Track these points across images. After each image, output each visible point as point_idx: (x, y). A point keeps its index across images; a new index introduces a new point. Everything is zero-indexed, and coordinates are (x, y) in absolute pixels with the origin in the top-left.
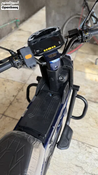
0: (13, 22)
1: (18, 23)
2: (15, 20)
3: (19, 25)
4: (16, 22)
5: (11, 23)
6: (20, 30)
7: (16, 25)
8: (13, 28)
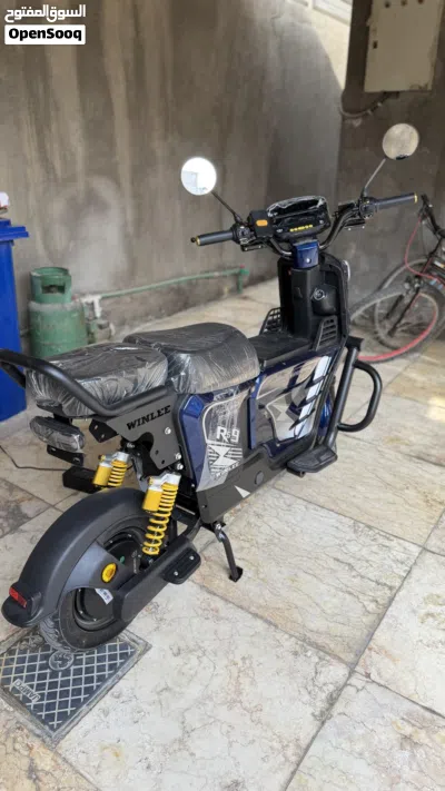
0: (228, 273)
1: (245, 279)
2: (236, 271)
3: (245, 286)
4: (237, 276)
5: (223, 273)
6: (245, 298)
7: (238, 284)
8: (226, 290)
